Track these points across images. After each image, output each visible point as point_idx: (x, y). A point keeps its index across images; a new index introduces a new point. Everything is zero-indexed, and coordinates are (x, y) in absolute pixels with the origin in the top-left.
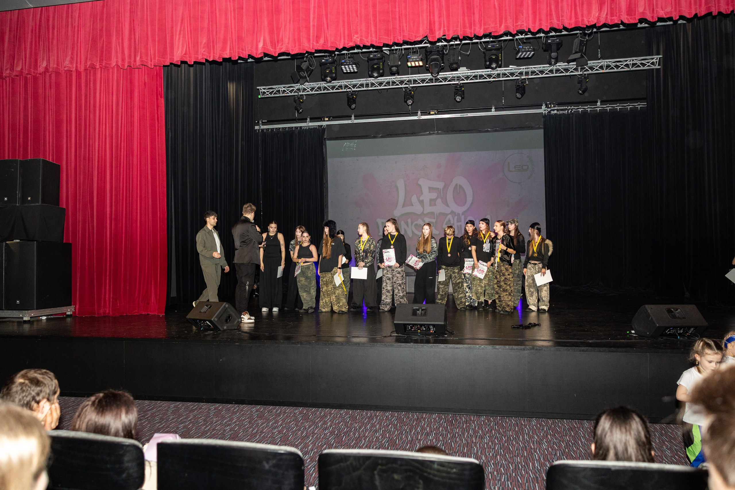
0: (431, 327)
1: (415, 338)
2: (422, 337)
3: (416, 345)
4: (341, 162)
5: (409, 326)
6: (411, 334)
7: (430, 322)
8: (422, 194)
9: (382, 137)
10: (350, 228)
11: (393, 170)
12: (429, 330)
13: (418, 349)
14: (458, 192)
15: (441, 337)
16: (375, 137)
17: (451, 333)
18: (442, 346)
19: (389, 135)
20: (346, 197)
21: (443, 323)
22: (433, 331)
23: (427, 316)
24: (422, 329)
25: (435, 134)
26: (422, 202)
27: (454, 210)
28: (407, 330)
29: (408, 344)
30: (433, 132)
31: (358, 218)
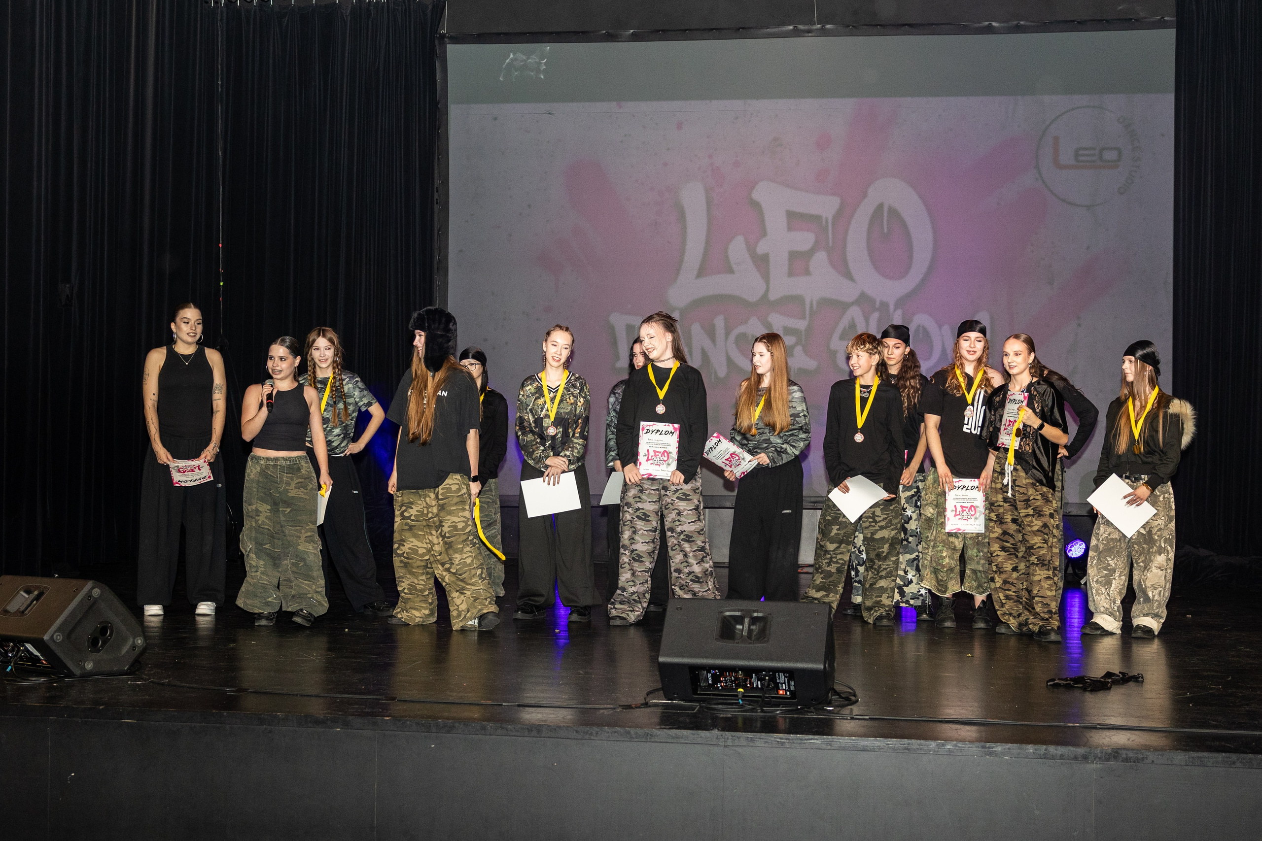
0: (782, 678)
1: (727, 712)
2: (752, 710)
3: (730, 737)
4: (495, 119)
5: (709, 675)
6: (713, 698)
7: (781, 660)
8: (764, 233)
9: (635, 38)
10: (507, 343)
11: (668, 149)
12: (773, 688)
13: (734, 748)
14: (886, 230)
15: (813, 710)
16: (611, 37)
17: (847, 699)
18: (817, 740)
19: (659, 31)
20: (510, 235)
21: (822, 667)
22: (788, 693)
23: (768, 641)
24: (751, 683)
25: (813, 34)
26: (762, 263)
27: (870, 292)
28: (701, 687)
29: (703, 734)
30: (806, 27)
31: (548, 310)
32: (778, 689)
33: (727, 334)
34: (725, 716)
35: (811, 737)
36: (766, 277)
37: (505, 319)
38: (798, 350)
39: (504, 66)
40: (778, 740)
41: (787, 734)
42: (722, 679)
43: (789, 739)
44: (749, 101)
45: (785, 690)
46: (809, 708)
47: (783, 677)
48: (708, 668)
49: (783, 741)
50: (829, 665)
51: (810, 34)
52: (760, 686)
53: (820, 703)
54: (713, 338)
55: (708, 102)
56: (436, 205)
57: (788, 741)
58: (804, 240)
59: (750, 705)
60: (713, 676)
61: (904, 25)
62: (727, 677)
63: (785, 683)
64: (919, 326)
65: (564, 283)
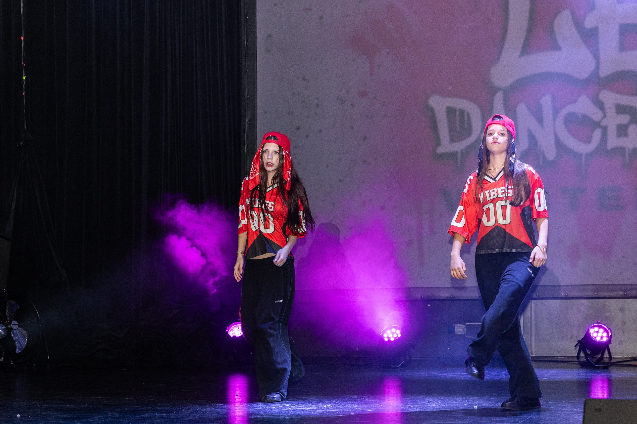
10: (320, 131)
20: (321, 18)
26: (590, 37)
31: (363, 94)
33: (555, 114)
36: (596, 52)
37: (317, 106)
38: (632, 129)
54: (540, 120)
65: (379, 66)
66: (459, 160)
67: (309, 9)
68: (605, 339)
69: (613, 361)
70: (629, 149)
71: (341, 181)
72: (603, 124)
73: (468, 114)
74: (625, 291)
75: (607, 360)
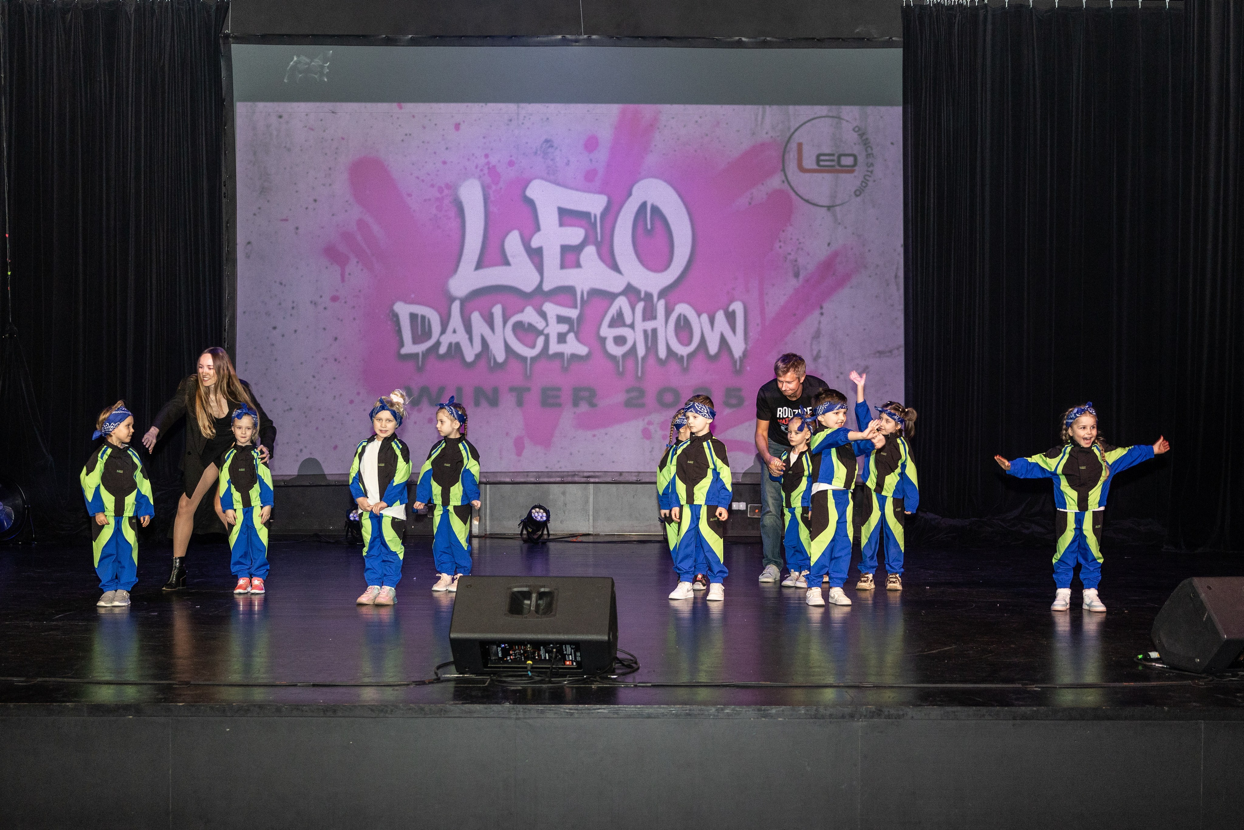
0: (568, 649)
1: (516, 684)
2: (541, 682)
3: (522, 710)
4: (281, 117)
5: (499, 649)
6: (503, 671)
7: (567, 633)
8: (538, 229)
9: (414, 42)
10: (296, 331)
11: (447, 149)
12: (560, 659)
13: (525, 720)
14: (649, 227)
15: (599, 680)
16: (390, 41)
17: (629, 666)
18: (603, 709)
19: (437, 37)
20: (297, 228)
21: (606, 638)
22: (575, 664)
23: (554, 615)
24: (539, 656)
25: (580, 44)
26: (536, 256)
27: (635, 283)
28: (492, 660)
29: (496, 707)
30: (573, 37)
31: (334, 299)
32: (564, 659)
33: (505, 322)
34: (515, 688)
35: (598, 706)
36: (540, 269)
37: (293, 308)
38: (571, 337)
39: (288, 68)
40: (567, 711)
41: (576, 704)
42: (511, 652)
43: (577, 710)
44: (522, 105)
45: (572, 661)
46: (595, 677)
47: (570, 649)
48: (498, 643)
49: (572, 711)
50: (612, 636)
51: (577, 44)
52: (547, 658)
53: (604, 673)
54: (492, 327)
55: (483, 104)
56: (224, 200)
57: (576, 712)
58: (575, 235)
59: (538, 676)
60: (503, 649)
61: (663, 38)
62: (516, 650)
63: (571, 654)
64: (680, 316)
65: (350, 274)
66: (420, 359)
67: (286, 220)
68: (545, 518)
69: (551, 537)
70: (567, 355)
71: (314, 377)
72: (546, 332)
73: (429, 320)
74: (562, 477)
75: (546, 537)
